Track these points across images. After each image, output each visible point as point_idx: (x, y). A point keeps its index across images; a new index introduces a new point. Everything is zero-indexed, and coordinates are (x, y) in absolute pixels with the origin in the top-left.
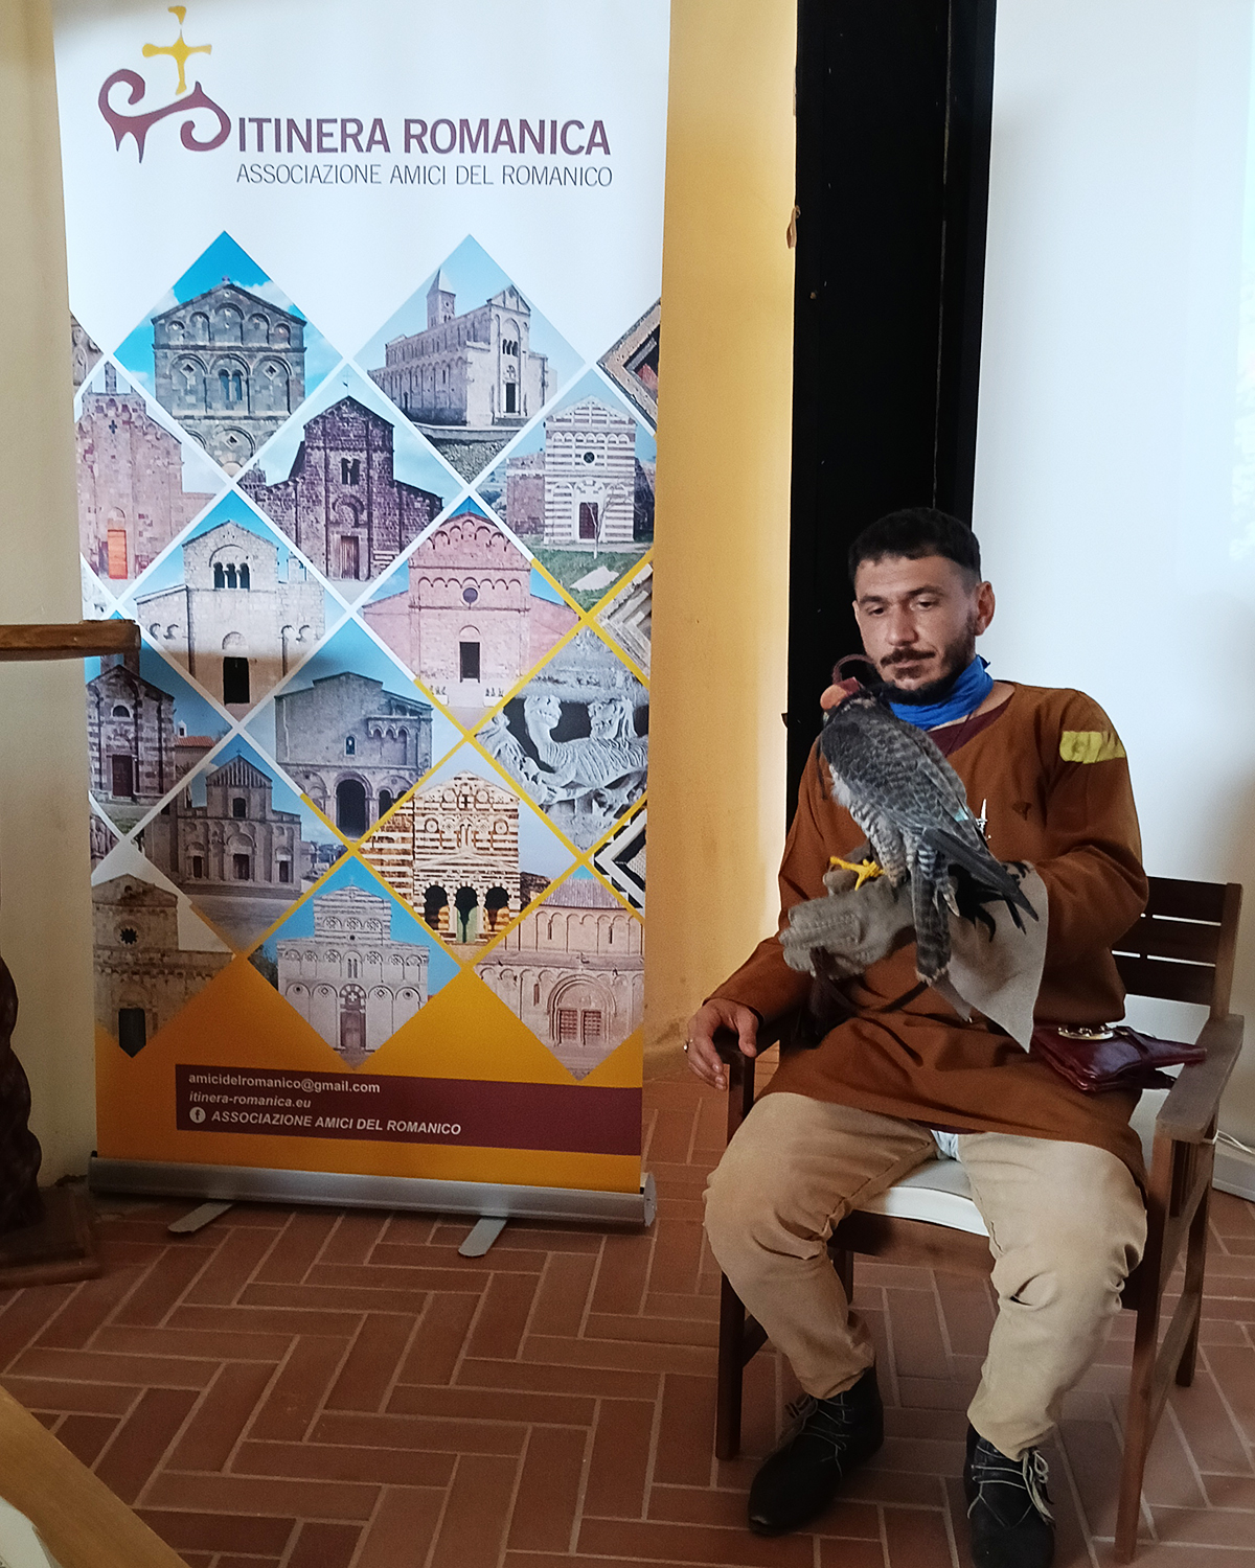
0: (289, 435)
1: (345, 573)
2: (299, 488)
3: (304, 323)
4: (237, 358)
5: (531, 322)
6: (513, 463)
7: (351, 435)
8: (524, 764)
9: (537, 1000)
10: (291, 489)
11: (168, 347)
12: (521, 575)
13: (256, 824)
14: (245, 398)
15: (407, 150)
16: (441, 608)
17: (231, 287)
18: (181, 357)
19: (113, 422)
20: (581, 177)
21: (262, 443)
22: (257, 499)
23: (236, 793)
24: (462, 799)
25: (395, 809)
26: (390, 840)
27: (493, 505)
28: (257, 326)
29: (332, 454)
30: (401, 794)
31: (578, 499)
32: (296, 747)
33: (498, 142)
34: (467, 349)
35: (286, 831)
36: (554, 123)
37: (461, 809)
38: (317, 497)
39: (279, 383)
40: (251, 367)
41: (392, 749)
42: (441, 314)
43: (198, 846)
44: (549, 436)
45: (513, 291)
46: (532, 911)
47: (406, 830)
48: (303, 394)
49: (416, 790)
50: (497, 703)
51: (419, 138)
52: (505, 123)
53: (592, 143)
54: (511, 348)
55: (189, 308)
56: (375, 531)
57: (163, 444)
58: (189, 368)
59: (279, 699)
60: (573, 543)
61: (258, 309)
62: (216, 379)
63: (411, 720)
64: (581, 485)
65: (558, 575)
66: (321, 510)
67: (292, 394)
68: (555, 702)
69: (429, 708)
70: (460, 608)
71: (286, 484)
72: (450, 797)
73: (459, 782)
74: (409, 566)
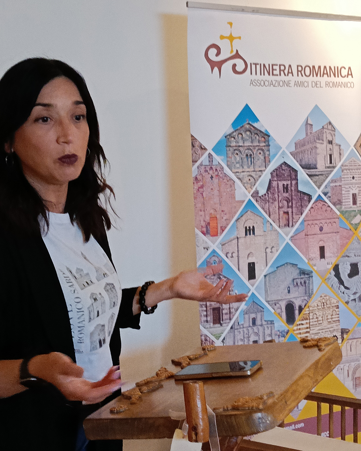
0: (266, 176)
1: (285, 225)
2: (269, 196)
3: (269, 136)
4: (251, 149)
5: (336, 133)
6: (333, 181)
7: (286, 175)
8: (340, 288)
9: (348, 376)
10: (267, 196)
11: (230, 146)
12: (336, 220)
13: (260, 327)
14: (253, 164)
15: (298, 75)
16: (313, 235)
17: (249, 124)
18: (235, 150)
19: (212, 176)
20: (345, 85)
21: (258, 180)
22: (257, 201)
23: (253, 316)
24: (323, 304)
25: (303, 312)
26: (302, 324)
27: (327, 196)
28: (256, 137)
29: (279, 182)
30: (305, 306)
31: (352, 192)
32: (271, 294)
33: (324, 74)
34: (317, 143)
35: (269, 328)
36: (338, 68)
37: (323, 308)
38: (275, 198)
39: (262, 158)
40: (254, 153)
41: (301, 289)
42: (309, 131)
43: (242, 340)
44: (343, 171)
45: (330, 123)
46: (345, 342)
47: (307, 319)
48: (270, 162)
49: (310, 304)
50: (331, 267)
51: (301, 72)
52: (325, 67)
53: (348, 74)
54: (330, 142)
55: (237, 132)
56: (294, 209)
57: (229, 183)
58: (237, 154)
59: (265, 276)
60: (351, 207)
61: (256, 132)
62: (245, 158)
63: (306, 277)
64: (352, 187)
65: (347, 219)
66: (276, 203)
67: (266, 162)
68: (349, 264)
69: (312, 272)
70: (319, 234)
71: (265, 195)
72: (319, 304)
73: (322, 298)
74: (304, 221)
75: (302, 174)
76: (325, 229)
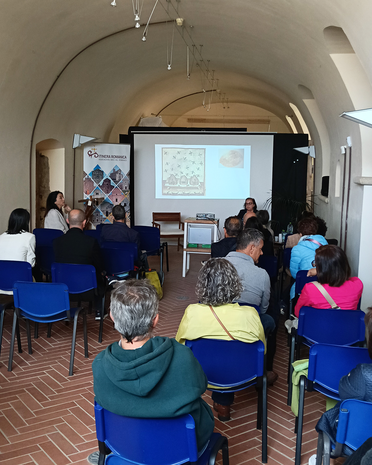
1: (107, 193)
3: (103, 172)
4: (98, 175)
5: (121, 172)
6: (120, 183)
7: (107, 181)
10: (102, 186)
11: (93, 174)
12: (121, 193)
13: (99, 216)
14: (99, 178)
16: (114, 196)
17: (98, 169)
19: (88, 181)
21: (100, 182)
22: (99, 187)
23: (97, 213)
27: (118, 187)
31: (125, 186)
32: (102, 209)
34: (116, 174)
36: (122, 156)
42: (114, 171)
44: (123, 181)
45: (120, 169)
48: (103, 178)
51: (112, 157)
52: (119, 156)
53: (125, 158)
55: (95, 171)
56: (109, 189)
57: (92, 182)
58: (95, 176)
59: (101, 205)
60: (125, 190)
61: (100, 171)
65: (124, 193)
66: (105, 188)
68: (124, 203)
74: (112, 192)
75: (112, 181)
76: (118, 195)
